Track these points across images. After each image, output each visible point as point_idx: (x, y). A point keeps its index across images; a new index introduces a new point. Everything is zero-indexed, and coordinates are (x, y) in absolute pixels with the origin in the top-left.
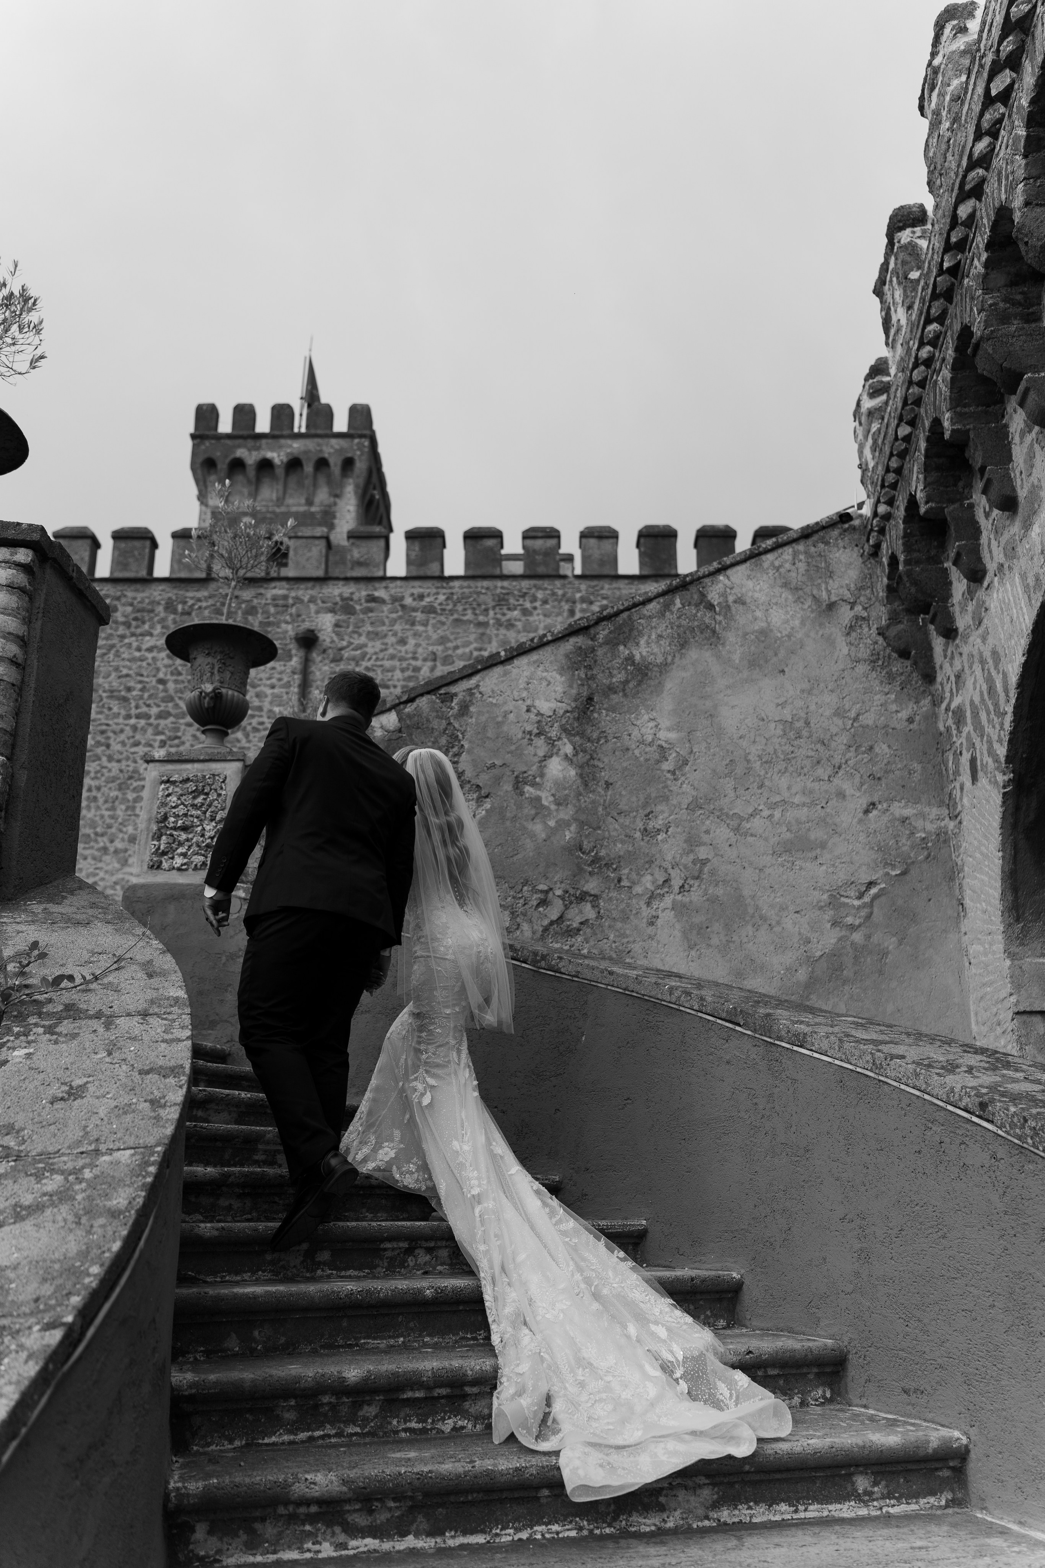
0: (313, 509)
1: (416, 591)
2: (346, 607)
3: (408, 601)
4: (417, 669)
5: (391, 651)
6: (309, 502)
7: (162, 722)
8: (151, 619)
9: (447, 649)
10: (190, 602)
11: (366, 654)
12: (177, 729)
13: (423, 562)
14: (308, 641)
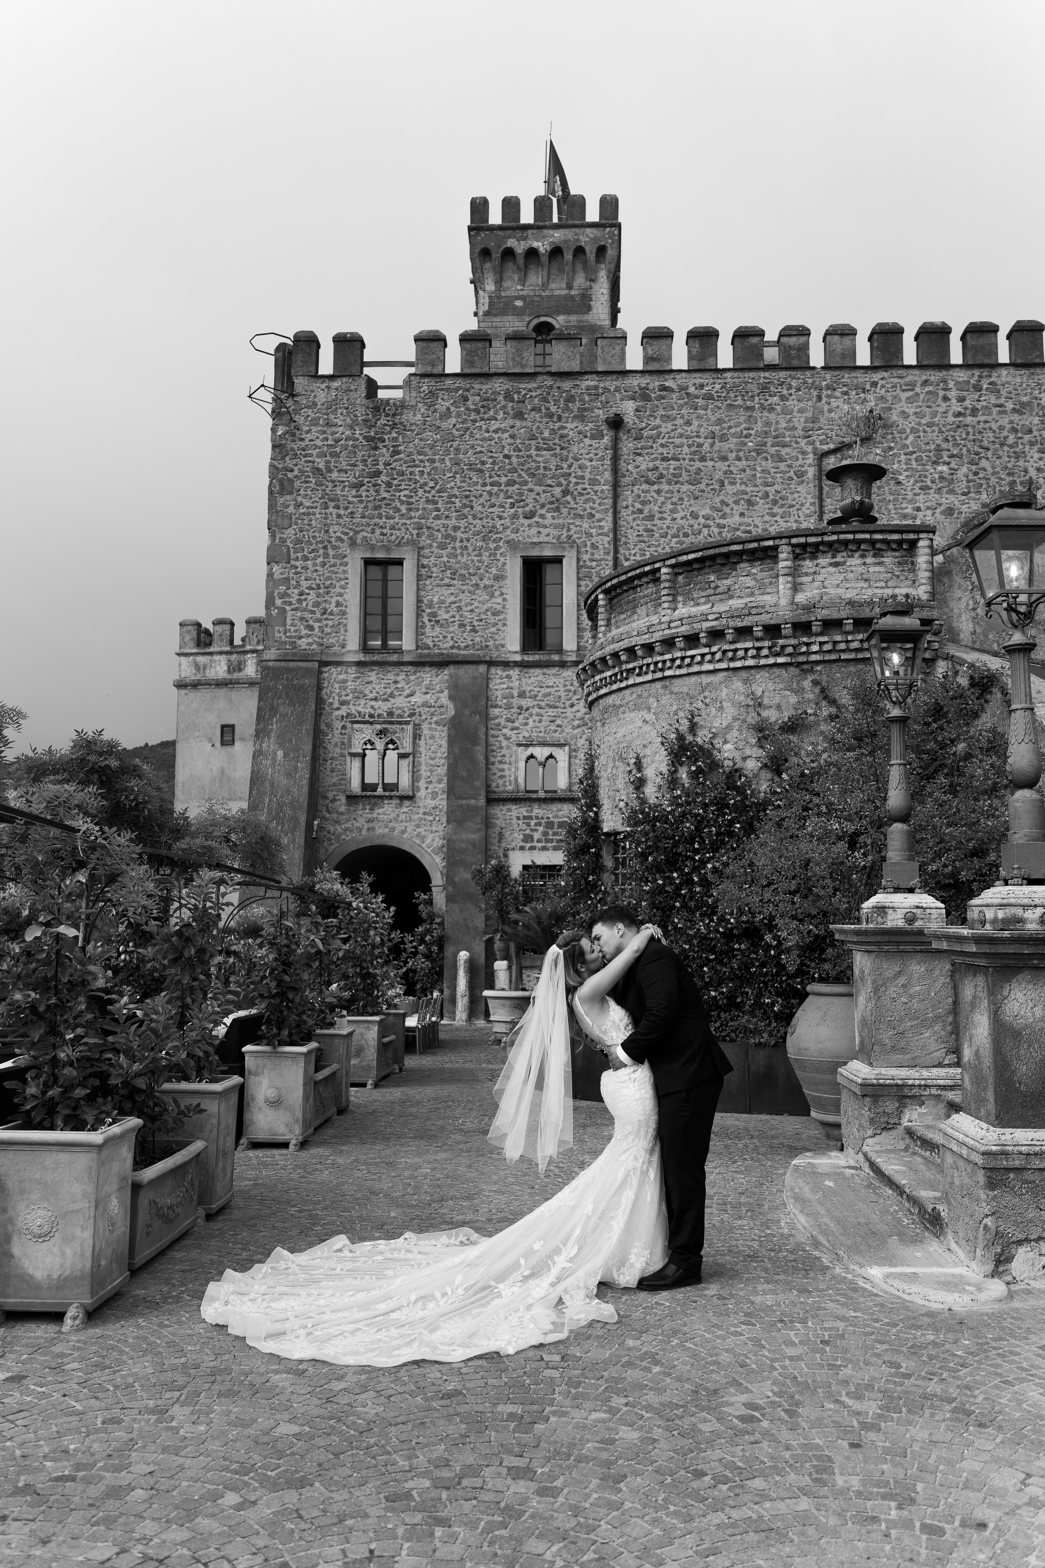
0: (574, 292)
1: (697, 381)
2: (644, 395)
3: (692, 390)
4: (700, 445)
5: (680, 431)
6: (570, 287)
7: (510, 489)
8: (495, 407)
9: (723, 429)
10: (524, 392)
11: (660, 434)
12: (522, 494)
13: (702, 357)
14: (616, 423)
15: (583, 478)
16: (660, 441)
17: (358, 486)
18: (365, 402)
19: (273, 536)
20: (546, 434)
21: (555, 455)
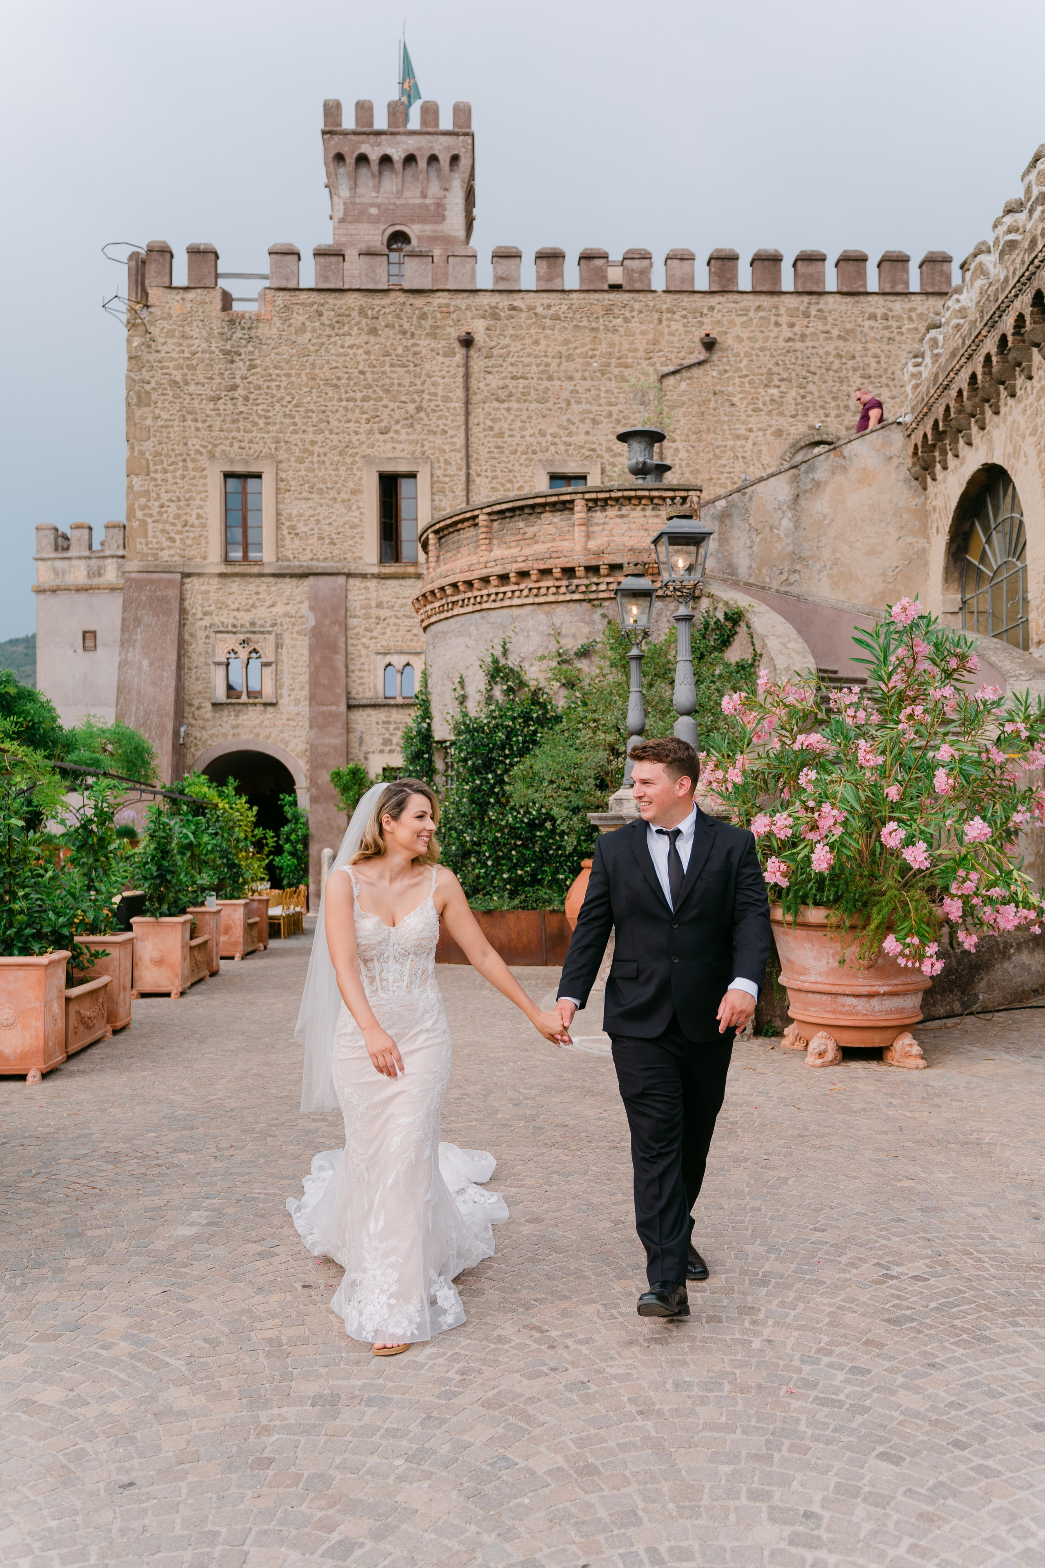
0: (428, 201)
1: (546, 302)
2: (493, 314)
3: (539, 310)
4: (548, 365)
5: (528, 350)
6: (424, 195)
7: (366, 404)
8: (349, 322)
10: (377, 309)
11: (508, 353)
12: (377, 410)
13: (550, 279)
14: (467, 342)
15: (435, 394)
16: (510, 360)
17: (216, 399)
18: (221, 314)
19: (132, 449)
20: (400, 351)
21: (409, 372)
